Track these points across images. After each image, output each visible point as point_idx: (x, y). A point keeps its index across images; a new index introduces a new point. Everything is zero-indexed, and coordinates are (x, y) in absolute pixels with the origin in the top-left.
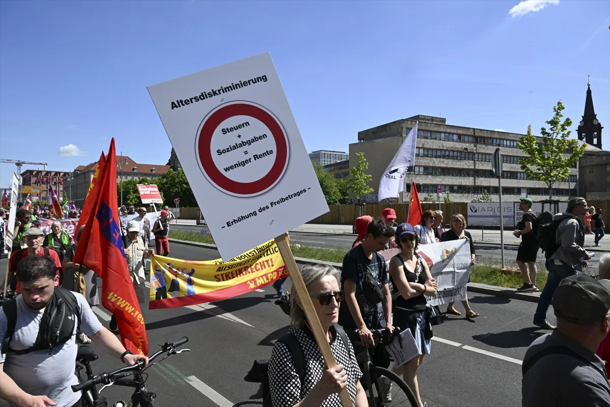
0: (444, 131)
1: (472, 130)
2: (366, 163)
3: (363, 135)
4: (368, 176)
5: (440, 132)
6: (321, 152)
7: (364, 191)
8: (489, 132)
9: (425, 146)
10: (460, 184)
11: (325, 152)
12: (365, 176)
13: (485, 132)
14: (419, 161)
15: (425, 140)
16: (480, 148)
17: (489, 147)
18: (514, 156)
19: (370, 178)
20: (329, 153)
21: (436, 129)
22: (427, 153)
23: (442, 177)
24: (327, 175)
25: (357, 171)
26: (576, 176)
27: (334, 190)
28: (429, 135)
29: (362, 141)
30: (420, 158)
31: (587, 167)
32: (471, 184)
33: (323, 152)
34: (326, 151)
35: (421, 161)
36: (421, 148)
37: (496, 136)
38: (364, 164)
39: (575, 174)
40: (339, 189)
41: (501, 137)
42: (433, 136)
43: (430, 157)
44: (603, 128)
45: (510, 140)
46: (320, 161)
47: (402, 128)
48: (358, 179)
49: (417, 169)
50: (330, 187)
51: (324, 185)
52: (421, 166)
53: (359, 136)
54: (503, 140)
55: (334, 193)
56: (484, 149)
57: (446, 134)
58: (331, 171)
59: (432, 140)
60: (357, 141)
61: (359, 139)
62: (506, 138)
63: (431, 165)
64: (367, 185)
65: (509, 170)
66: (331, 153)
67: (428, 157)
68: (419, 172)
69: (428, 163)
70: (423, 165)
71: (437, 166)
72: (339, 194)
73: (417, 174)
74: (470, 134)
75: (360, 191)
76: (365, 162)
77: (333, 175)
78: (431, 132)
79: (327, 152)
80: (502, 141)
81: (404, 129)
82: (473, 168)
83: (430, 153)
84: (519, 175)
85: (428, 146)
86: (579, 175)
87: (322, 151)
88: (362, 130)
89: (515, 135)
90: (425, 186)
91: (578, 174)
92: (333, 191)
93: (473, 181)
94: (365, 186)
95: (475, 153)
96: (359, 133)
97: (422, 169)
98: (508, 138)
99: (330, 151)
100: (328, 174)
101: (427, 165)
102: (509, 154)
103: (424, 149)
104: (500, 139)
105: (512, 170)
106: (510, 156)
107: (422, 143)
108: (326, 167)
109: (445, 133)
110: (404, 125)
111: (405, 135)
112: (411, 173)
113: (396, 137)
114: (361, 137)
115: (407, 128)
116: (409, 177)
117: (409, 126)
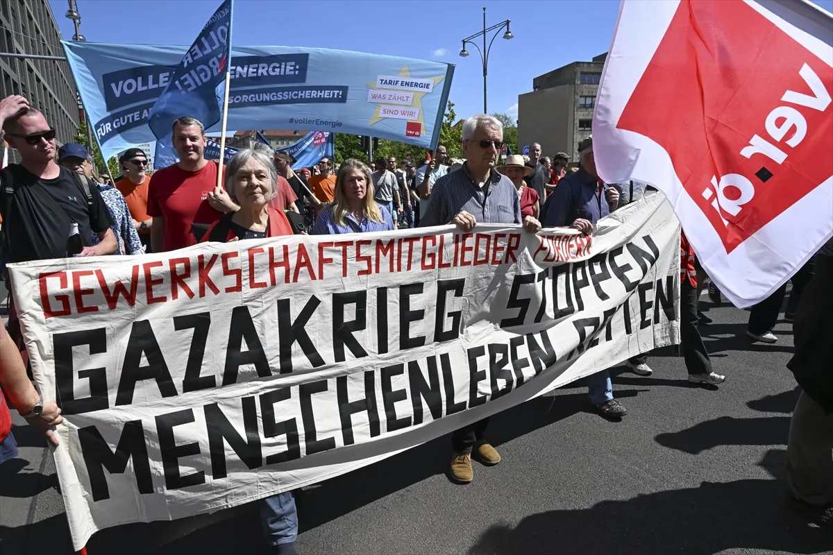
3: (540, 83)
29: (537, 90)
47: (576, 73)
53: (534, 83)
60: (532, 90)
61: (535, 88)
81: (579, 75)
88: (537, 76)
96: (534, 80)
110: (579, 69)
111: (579, 82)
112: (586, 129)
113: (568, 85)
114: (537, 85)
115: (583, 73)
116: (582, 135)
117: (586, 70)
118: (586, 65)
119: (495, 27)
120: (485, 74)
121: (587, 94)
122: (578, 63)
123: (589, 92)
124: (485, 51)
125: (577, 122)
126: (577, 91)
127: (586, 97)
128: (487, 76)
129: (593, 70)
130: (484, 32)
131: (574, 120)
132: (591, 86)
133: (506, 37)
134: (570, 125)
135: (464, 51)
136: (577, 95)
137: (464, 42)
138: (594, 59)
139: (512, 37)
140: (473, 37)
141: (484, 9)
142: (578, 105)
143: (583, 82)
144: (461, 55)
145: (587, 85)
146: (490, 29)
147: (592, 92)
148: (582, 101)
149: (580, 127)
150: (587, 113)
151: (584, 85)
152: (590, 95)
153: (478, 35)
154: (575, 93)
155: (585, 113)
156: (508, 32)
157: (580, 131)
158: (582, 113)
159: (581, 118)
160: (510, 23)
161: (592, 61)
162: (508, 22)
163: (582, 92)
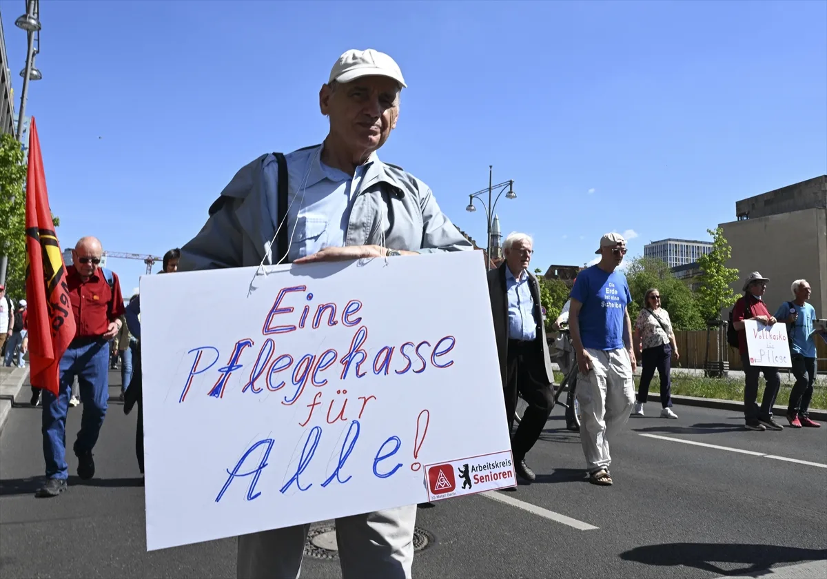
2: (727, 248)
3: (753, 207)
4: (732, 271)
6: (669, 242)
7: (726, 297)
11: (677, 243)
12: (725, 271)
19: (735, 274)
20: (686, 244)
24: (679, 285)
25: (711, 261)
27: (690, 313)
29: (745, 218)
33: (672, 243)
34: (678, 240)
38: (724, 249)
40: (702, 312)
46: (666, 260)
48: (712, 276)
50: (682, 307)
51: (669, 302)
53: (738, 209)
55: (691, 318)
58: (686, 277)
64: (730, 287)
66: (689, 244)
72: (701, 321)
75: (717, 299)
76: (726, 245)
77: (691, 286)
79: (680, 243)
87: (670, 240)
88: (743, 198)
92: (689, 315)
94: (725, 289)
99: (686, 241)
100: (680, 282)
108: (677, 269)
114: (747, 210)
119: (500, 186)
124: (490, 208)
130: (490, 189)
135: (471, 206)
137: (471, 197)
140: (480, 193)
141: (491, 167)
144: (467, 209)
146: (496, 187)
153: (484, 191)
160: (513, 184)
162: (511, 183)
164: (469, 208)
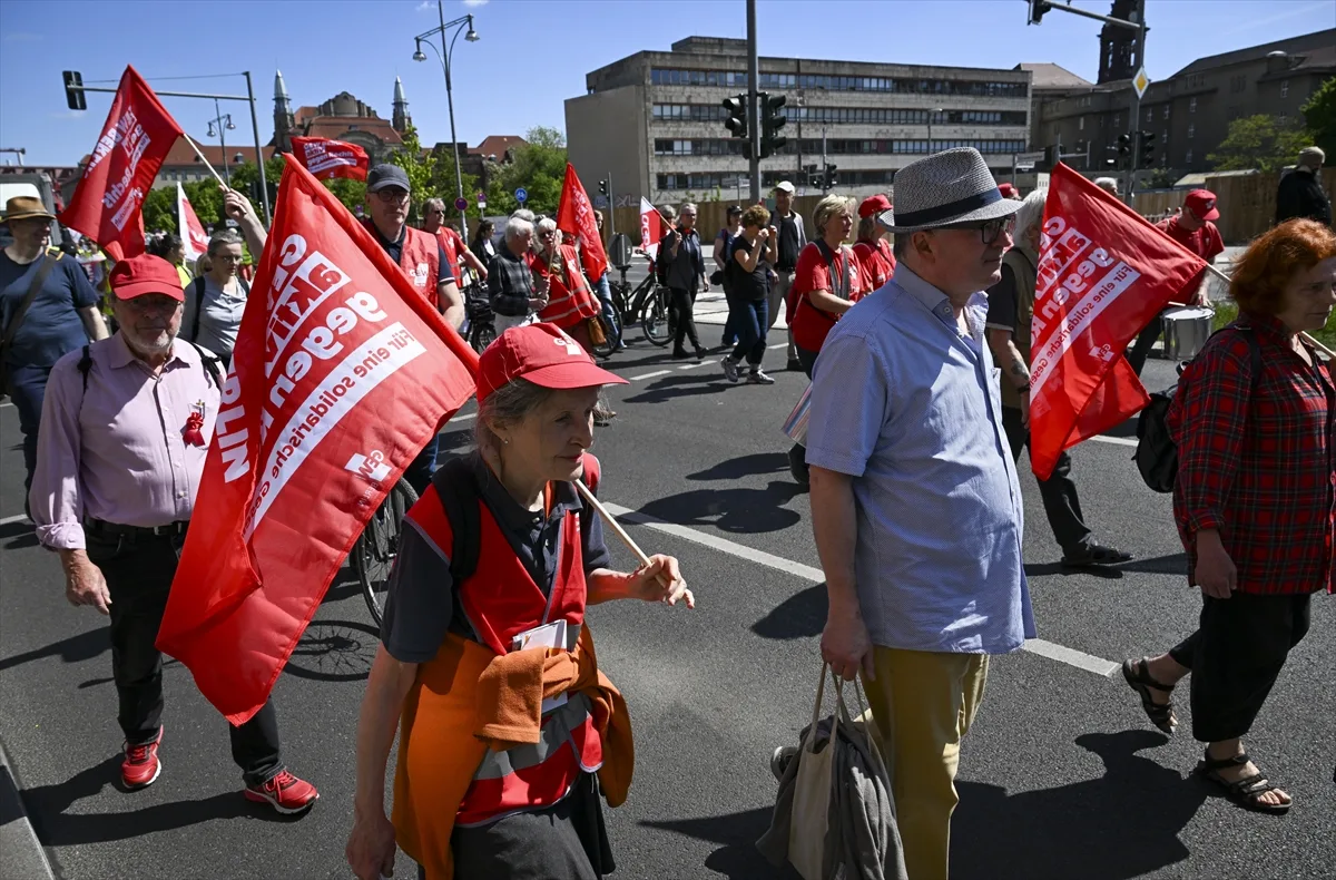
0: (733, 68)
1: (793, 63)
3: (598, 80)
5: (726, 71)
8: (831, 65)
9: (693, 101)
10: (769, 169)
13: (823, 65)
14: (681, 129)
15: (693, 88)
16: (812, 97)
17: (831, 94)
18: (885, 110)
21: (715, 66)
22: (697, 114)
23: (730, 158)
26: (1024, 140)
28: (702, 79)
29: (598, 91)
30: (683, 124)
31: (1051, 121)
32: (791, 168)
35: (685, 129)
36: (685, 104)
37: (846, 71)
39: (1021, 137)
41: (858, 73)
42: (711, 80)
43: (705, 121)
44: (1148, 29)
45: (878, 78)
47: (644, 68)
49: (677, 146)
52: (687, 139)
53: (589, 81)
54: (863, 77)
56: (819, 98)
57: (738, 75)
59: (708, 89)
60: (586, 93)
61: (589, 89)
62: (868, 74)
63: (707, 136)
65: (873, 137)
67: (700, 121)
68: (683, 151)
69: (701, 133)
70: (690, 137)
71: (719, 137)
73: (678, 156)
74: (788, 70)
78: (706, 71)
80: (859, 80)
81: (649, 70)
82: (795, 136)
83: (705, 114)
84: (896, 146)
85: (700, 101)
86: (1031, 138)
88: (592, 71)
89: (889, 67)
90: (696, 176)
91: (1028, 137)
93: (796, 162)
95: (800, 108)
96: (588, 76)
97: (688, 146)
98: (874, 73)
101: (698, 136)
102: (873, 106)
103: (691, 105)
104: (855, 77)
105: (881, 137)
106: (878, 109)
107: (687, 94)
109: (734, 71)
110: (648, 62)
111: (650, 82)
112: (667, 153)
113: (633, 87)
114: (592, 84)
115: (654, 68)
116: (661, 162)
117: (659, 64)
118: (658, 57)
119: (455, 23)
120: (449, 88)
121: (663, 101)
122: (646, 53)
123: (666, 97)
124: (445, 56)
125: (652, 142)
126: (648, 96)
127: (662, 104)
128: (452, 92)
129: (669, 64)
130: (442, 28)
131: (647, 141)
132: (669, 88)
133: (469, 37)
134: (642, 148)
135: (418, 53)
136: (649, 101)
137: (418, 40)
138: (674, 46)
139: (477, 39)
140: (429, 34)
142: (651, 117)
143: (656, 83)
144: (414, 58)
145: (663, 88)
146: (449, 25)
147: (671, 97)
148: (657, 111)
149: (657, 149)
150: (666, 129)
151: (658, 87)
152: (668, 101)
153: (435, 31)
154: (646, 99)
155: (662, 129)
156: (471, 32)
157: (657, 156)
158: (658, 129)
159: (657, 136)
160: (473, 20)
161: (670, 50)
162: (469, 18)
163: (656, 97)
164: (417, 56)
